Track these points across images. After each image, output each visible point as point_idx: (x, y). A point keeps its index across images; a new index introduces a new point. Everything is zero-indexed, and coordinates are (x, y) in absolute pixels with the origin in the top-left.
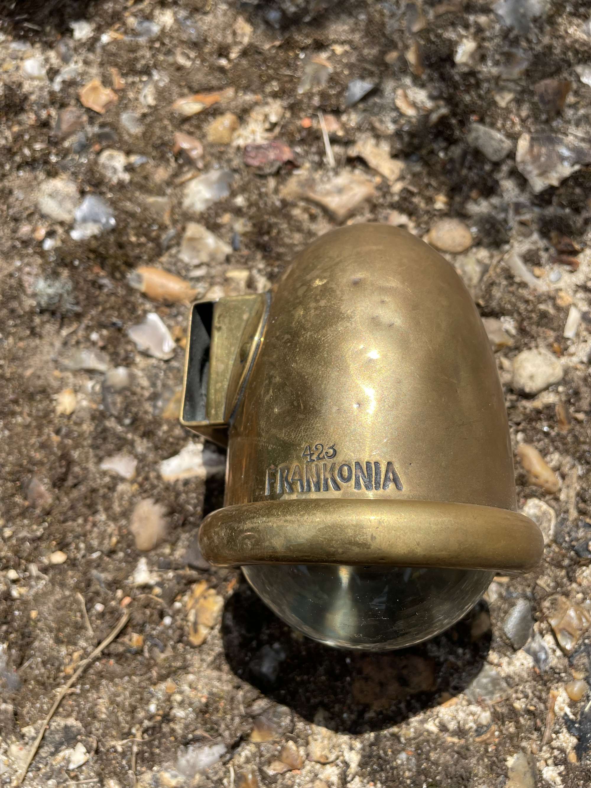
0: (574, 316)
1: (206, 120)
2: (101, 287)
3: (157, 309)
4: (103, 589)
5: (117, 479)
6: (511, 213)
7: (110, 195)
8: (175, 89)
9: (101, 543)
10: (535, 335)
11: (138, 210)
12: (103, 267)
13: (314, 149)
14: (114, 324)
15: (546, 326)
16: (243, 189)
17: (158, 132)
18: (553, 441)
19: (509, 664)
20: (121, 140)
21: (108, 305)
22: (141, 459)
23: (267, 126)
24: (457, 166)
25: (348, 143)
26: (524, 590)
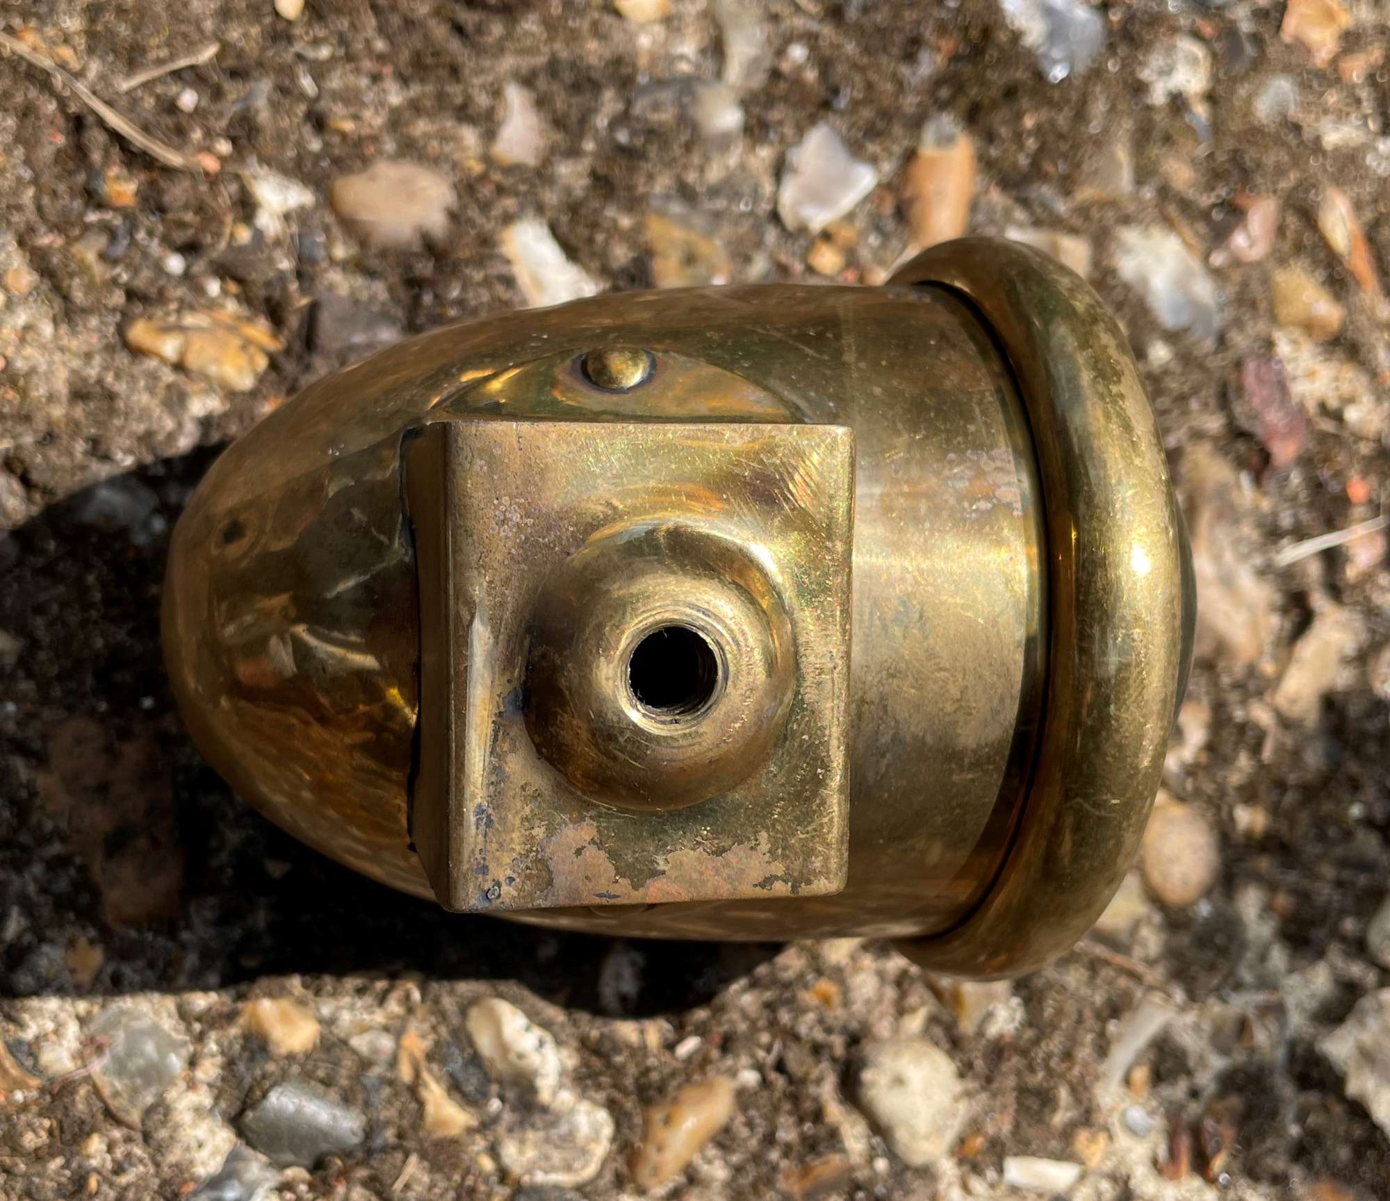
0: (1059, 1175)
1: (1316, 263)
2: (910, 57)
3: (886, 187)
4: (231, 107)
5: (489, 125)
6: (1261, 997)
7: (1112, 66)
8: (1368, 189)
9: (336, 96)
10: (995, 1085)
11: (1094, 127)
12: (955, 58)
13: (1305, 516)
14: (835, 91)
15: (1022, 1108)
16: (1186, 358)
17: (1271, 158)
18: (757, 1158)
19: (198, 1111)
20: (1234, 80)
21: (874, 77)
22: (542, 174)
23: (1333, 403)
24: (1339, 851)
25: (1335, 590)
26: (387, 1123)
